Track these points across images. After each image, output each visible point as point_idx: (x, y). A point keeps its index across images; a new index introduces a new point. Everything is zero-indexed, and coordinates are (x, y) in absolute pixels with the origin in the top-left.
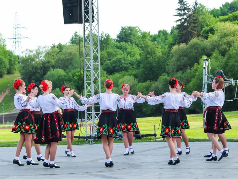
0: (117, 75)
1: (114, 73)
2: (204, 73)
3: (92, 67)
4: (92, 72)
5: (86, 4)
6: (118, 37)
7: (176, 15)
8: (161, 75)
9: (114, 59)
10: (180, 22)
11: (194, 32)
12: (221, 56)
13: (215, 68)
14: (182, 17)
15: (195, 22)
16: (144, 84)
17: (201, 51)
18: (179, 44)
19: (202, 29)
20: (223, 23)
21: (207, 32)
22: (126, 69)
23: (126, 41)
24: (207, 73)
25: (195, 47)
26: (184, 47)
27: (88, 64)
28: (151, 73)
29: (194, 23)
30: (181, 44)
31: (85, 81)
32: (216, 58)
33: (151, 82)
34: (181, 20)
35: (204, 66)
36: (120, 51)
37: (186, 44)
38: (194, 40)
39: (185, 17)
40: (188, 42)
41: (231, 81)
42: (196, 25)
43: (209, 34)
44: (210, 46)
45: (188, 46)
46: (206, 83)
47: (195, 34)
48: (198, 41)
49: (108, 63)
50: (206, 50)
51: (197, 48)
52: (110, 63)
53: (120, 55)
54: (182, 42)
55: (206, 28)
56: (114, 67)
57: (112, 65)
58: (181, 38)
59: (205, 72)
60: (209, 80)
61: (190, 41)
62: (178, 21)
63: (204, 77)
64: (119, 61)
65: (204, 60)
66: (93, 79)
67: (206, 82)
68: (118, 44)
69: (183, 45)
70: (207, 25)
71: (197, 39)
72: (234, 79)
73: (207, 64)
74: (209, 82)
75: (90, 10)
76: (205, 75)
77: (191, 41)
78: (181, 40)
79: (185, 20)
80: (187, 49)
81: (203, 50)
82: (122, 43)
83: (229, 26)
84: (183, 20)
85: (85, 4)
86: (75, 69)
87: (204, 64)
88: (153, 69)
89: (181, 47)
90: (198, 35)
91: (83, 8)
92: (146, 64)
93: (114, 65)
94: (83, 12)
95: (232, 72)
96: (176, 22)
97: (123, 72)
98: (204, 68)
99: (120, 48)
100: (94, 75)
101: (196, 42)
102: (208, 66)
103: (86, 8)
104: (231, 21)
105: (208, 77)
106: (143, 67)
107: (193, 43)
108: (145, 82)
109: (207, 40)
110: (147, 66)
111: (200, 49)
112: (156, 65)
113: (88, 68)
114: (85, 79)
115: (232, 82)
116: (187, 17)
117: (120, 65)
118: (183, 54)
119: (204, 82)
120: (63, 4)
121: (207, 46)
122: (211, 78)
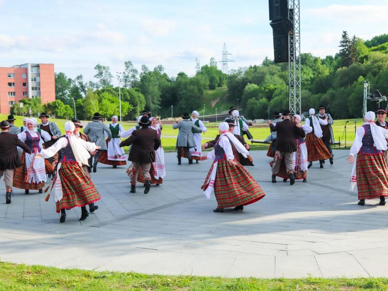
2: (364, 92)
3: (295, 95)
4: (295, 98)
5: (292, 49)
7: (340, 46)
8: (328, 89)
11: (353, 58)
14: (344, 48)
17: (358, 72)
18: (342, 66)
19: (359, 56)
20: (374, 52)
21: (362, 59)
26: (346, 69)
27: (292, 92)
28: (321, 87)
29: (353, 52)
31: (290, 105)
32: (370, 78)
33: (321, 94)
37: (347, 67)
38: (354, 65)
39: (347, 47)
40: (349, 66)
42: (355, 53)
43: (365, 60)
44: (365, 69)
45: (349, 68)
47: (354, 60)
48: (356, 65)
50: (362, 72)
54: (344, 66)
55: (362, 55)
58: (343, 63)
60: (368, 97)
62: (342, 50)
63: (364, 94)
65: (365, 82)
66: (295, 103)
67: (366, 98)
70: (362, 54)
71: (355, 63)
75: (294, 53)
76: (366, 93)
77: (351, 65)
79: (347, 49)
80: (348, 71)
81: (360, 71)
83: (379, 55)
84: (345, 50)
85: (290, 49)
87: (365, 85)
88: (323, 85)
89: (344, 69)
90: (356, 61)
91: (289, 52)
94: (289, 55)
100: (296, 100)
103: (292, 52)
104: (380, 50)
105: (368, 94)
106: (316, 84)
107: (352, 67)
109: (363, 65)
110: (319, 82)
113: (292, 95)
114: (290, 103)
115: (385, 99)
118: (345, 74)
119: (364, 98)
120: (275, 49)
122: (370, 95)
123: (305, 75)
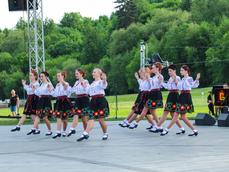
0: (60, 58)
1: (58, 56)
2: (141, 56)
3: (36, 52)
4: (37, 56)
6: (61, 22)
7: (115, 2)
8: (102, 58)
9: (58, 43)
10: (119, 8)
11: (132, 17)
12: (157, 40)
13: (152, 51)
14: (120, 4)
15: (133, 8)
16: (86, 66)
17: (138, 35)
18: (118, 29)
19: (139, 15)
20: (159, 9)
21: (145, 18)
22: (69, 53)
23: (69, 26)
25: (133, 32)
26: (123, 31)
27: (33, 49)
28: (92, 56)
29: (132, 10)
30: (120, 29)
31: (30, 66)
32: (153, 42)
33: (93, 64)
34: (119, 6)
35: (142, 50)
36: (63, 36)
37: (125, 29)
38: (133, 25)
39: (123, 4)
40: (127, 27)
41: (166, 63)
42: (134, 11)
44: (147, 31)
45: (127, 30)
46: (143, 65)
47: (133, 19)
48: (136, 27)
49: (52, 47)
50: (143, 34)
51: (135, 33)
52: (53, 46)
53: (64, 39)
54: (121, 27)
55: (143, 14)
56: (58, 51)
57: (56, 49)
58: (120, 23)
59: (143, 55)
60: (146, 63)
61: (128, 26)
62: (117, 7)
63: (141, 59)
64: (62, 45)
65: (142, 44)
66: (37, 63)
67: (144, 64)
68: (62, 29)
69: (122, 30)
70: (144, 12)
71: (135, 24)
72: (169, 62)
73: (144, 48)
74: (146, 64)
76: (143, 58)
77: (130, 26)
78: (120, 26)
79: (124, 6)
80: (126, 34)
81: (141, 34)
82: (65, 28)
83: (164, 12)
84: (122, 7)
86: (21, 53)
87: (142, 47)
88: (94, 52)
89: (121, 32)
90: (136, 21)
92: (88, 48)
93: (58, 48)
94: (28, 0)
95: (167, 54)
96: (115, 8)
97: (66, 55)
98: (142, 51)
99: (63, 32)
100: (39, 59)
101: (134, 27)
102: (145, 50)
104: (166, 8)
105: (145, 59)
106: (85, 51)
107: (131, 28)
108: (87, 65)
109: (144, 25)
110: (89, 49)
111: (138, 34)
112: (97, 48)
113: (33, 52)
114: (30, 63)
115: (168, 64)
116: (125, 4)
117: (63, 49)
118: (123, 38)
119: (141, 65)
121: (144, 31)
122: (148, 61)
123: (72, 41)
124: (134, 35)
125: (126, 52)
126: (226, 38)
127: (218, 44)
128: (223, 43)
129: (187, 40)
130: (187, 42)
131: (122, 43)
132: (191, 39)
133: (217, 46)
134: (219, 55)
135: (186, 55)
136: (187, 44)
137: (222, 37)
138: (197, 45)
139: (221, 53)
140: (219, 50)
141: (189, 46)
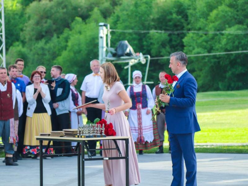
2: (100, 45)
12: (102, 18)
24: (105, 45)
25: (63, 5)
35: (101, 35)
41: (140, 57)
44: (85, 4)
46: (103, 60)
51: (66, 6)
59: (103, 43)
60: (108, 56)
63: (100, 50)
65: (101, 26)
67: (104, 58)
72: (144, 54)
73: (106, 33)
74: (108, 58)
76: (103, 48)
87: (101, 31)
98: (101, 37)
102: (107, 35)
105: (107, 50)
111: (70, 8)
119: (100, 59)
121: (81, 4)
122: (111, 53)
124: (65, 10)
125: (52, 36)
126: (215, 18)
127: (202, 27)
128: (211, 25)
129: (153, 20)
130: (152, 23)
131: (46, 22)
132: (158, 19)
133: (200, 29)
134: (204, 43)
135: (151, 44)
136: (154, 25)
137: (208, 15)
138: (168, 28)
139: (207, 42)
140: (204, 37)
141: (156, 29)
